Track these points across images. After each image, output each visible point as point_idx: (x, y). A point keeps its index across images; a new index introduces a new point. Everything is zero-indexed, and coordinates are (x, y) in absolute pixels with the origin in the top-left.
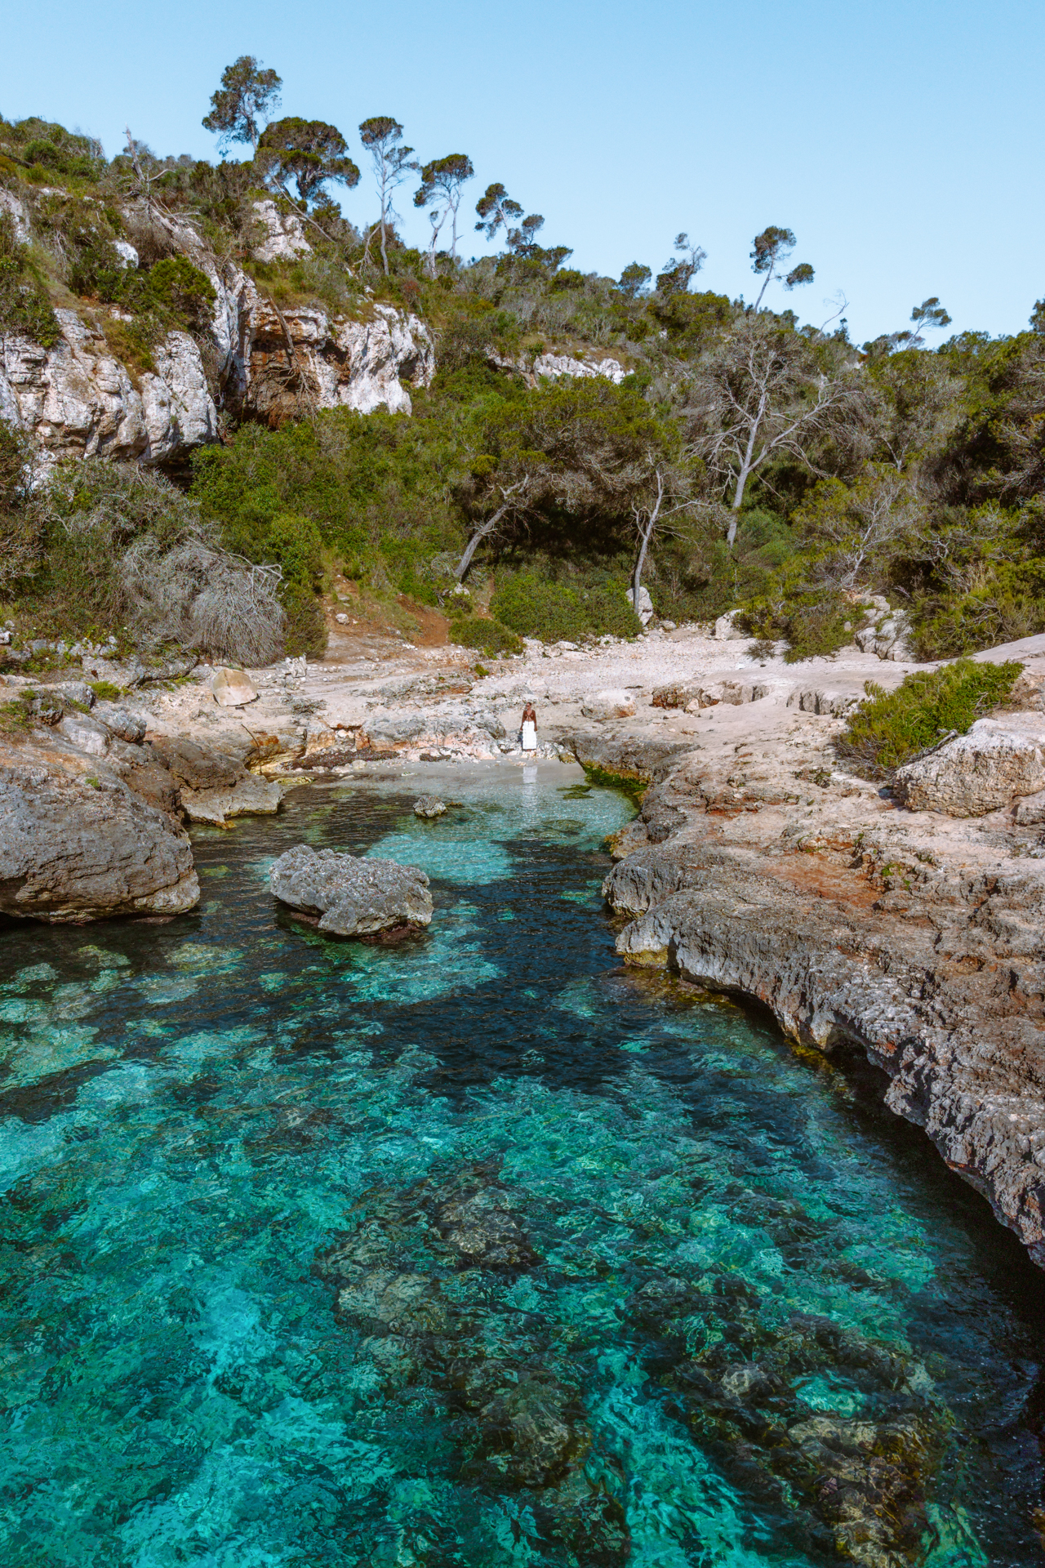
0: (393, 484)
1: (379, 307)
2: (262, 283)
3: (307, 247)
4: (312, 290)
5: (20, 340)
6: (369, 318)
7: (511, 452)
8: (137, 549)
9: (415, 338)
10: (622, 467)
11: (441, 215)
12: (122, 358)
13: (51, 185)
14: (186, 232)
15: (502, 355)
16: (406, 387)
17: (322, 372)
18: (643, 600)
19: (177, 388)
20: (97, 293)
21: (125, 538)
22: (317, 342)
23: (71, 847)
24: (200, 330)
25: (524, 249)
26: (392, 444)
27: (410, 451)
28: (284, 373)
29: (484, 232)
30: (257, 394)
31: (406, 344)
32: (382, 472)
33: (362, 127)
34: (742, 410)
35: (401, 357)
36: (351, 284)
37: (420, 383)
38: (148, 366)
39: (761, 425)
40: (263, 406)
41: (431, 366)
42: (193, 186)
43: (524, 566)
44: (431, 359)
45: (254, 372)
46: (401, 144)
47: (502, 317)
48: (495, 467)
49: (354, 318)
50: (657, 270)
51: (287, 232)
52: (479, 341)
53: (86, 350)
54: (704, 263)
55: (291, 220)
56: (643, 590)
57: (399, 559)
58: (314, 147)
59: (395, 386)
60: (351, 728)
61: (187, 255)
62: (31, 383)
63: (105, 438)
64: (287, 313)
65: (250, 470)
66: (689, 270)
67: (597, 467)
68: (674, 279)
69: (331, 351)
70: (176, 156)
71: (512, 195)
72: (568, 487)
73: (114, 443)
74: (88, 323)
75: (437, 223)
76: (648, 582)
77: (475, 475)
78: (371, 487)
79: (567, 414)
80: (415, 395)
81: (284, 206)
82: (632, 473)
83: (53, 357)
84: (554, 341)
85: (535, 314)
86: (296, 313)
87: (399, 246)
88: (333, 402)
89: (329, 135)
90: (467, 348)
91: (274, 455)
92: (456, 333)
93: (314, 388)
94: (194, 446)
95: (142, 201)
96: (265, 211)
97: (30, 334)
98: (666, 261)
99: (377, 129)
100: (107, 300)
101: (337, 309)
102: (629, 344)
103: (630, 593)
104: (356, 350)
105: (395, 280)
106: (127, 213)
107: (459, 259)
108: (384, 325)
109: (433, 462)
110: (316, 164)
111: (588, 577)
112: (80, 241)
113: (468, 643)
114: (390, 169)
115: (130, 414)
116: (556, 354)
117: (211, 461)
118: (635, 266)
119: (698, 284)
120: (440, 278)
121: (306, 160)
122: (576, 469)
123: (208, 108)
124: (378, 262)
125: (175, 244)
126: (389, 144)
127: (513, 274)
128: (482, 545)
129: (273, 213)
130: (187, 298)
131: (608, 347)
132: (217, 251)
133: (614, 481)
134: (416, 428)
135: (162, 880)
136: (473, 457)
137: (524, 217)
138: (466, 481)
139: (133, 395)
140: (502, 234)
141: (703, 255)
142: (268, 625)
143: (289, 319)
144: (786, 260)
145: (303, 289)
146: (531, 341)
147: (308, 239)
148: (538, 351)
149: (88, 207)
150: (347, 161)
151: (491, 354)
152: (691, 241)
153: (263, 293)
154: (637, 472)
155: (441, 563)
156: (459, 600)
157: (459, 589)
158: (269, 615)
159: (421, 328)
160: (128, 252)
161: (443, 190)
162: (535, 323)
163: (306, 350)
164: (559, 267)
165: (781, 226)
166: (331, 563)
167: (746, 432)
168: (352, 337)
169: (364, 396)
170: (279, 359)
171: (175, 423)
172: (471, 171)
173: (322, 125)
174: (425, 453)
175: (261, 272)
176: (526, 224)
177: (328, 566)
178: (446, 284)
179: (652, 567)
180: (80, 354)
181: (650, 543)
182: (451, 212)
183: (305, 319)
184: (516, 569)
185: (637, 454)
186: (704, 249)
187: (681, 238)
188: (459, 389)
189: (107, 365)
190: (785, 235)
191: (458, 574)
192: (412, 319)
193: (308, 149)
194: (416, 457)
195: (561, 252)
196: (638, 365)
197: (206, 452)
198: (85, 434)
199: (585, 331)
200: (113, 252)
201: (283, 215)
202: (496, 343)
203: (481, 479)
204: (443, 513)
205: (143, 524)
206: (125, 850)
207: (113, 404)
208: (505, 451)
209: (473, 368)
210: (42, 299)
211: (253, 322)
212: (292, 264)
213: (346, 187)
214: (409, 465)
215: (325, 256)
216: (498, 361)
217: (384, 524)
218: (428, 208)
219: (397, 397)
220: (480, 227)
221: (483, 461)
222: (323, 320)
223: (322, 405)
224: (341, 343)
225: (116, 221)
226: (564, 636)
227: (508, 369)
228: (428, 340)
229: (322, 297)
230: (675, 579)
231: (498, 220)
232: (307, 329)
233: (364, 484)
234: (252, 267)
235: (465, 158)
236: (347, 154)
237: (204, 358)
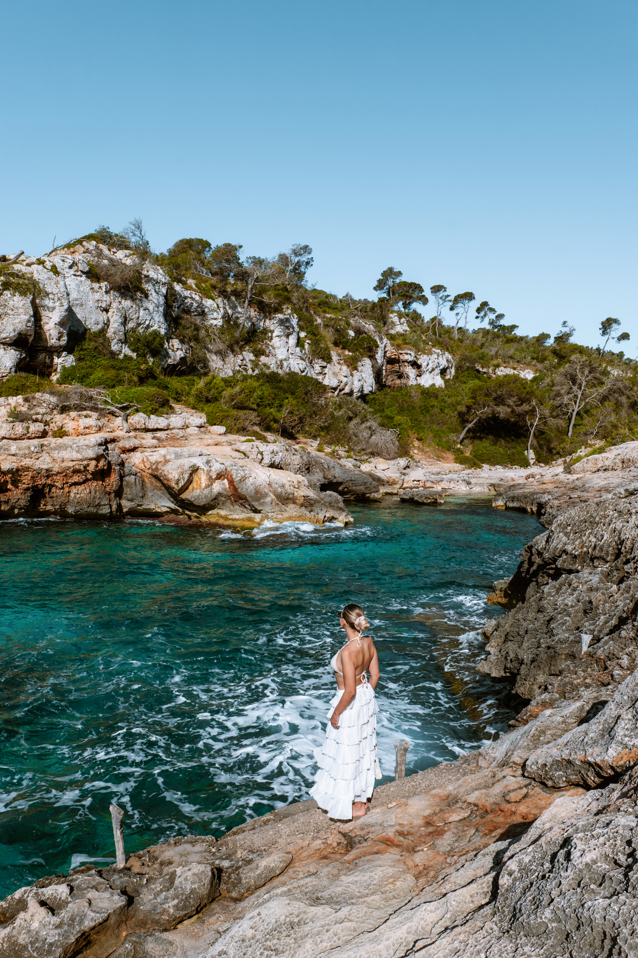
0: (436, 410)
1: (434, 349)
2: (392, 342)
3: (408, 329)
4: (409, 344)
5: (320, 361)
6: (430, 353)
7: (481, 399)
8: (354, 422)
9: (447, 360)
10: (521, 404)
11: (460, 315)
12: (348, 366)
13: (329, 313)
14: (369, 327)
15: (483, 367)
16: (443, 378)
17: (411, 372)
18: (531, 455)
19: (364, 376)
20: (341, 346)
21: (350, 419)
22: (410, 362)
23: (353, 478)
24: (372, 357)
25: (496, 327)
26: (437, 397)
27: (443, 400)
28: (398, 372)
29: (479, 320)
30: (387, 379)
31: (443, 363)
32: (433, 406)
33: (431, 288)
34: (575, 388)
35: (441, 367)
36: (424, 341)
37: (448, 377)
38: (356, 368)
39: (582, 394)
40: (388, 383)
41: (453, 371)
42: (370, 311)
43: (484, 440)
44: (453, 368)
45: (386, 372)
46: (446, 294)
47: (483, 353)
48: (475, 404)
49: (425, 353)
50: (554, 335)
51: (401, 324)
52: (473, 362)
53: (339, 363)
54: (574, 332)
55: (403, 320)
56: (531, 451)
57: (437, 436)
58: (410, 291)
59: (439, 377)
60: (419, 481)
61: (370, 334)
62: (321, 373)
63: (341, 391)
64: (400, 352)
65: (386, 403)
66: (569, 335)
67: (512, 404)
68: (561, 339)
69: (415, 365)
70: (362, 299)
71: (491, 305)
72: (501, 411)
73: (343, 392)
74: (339, 355)
75: (458, 318)
76: (533, 447)
77: (467, 407)
78: (428, 411)
79: (500, 386)
80: (446, 381)
81: (400, 316)
82: (526, 407)
83: (328, 365)
84: (505, 363)
85: (497, 352)
86: (404, 352)
87: (443, 327)
88: (414, 383)
89: (418, 287)
90: (468, 364)
91: (395, 398)
92: (464, 359)
93: (408, 377)
94: (367, 394)
95: (357, 317)
96: (394, 317)
97: (323, 359)
98: (558, 331)
99: (437, 289)
100: (344, 348)
101: (418, 350)
102: (537, 364)
103: (526, 452)
104: (424, 365)
105: (441, 340)
106: (351, 321)
107: (468, 330)
108: (436, 356)
109: (452, 403)
110: (411, 297)
111: (509, 445)
112: (337, 330)
113: (461, 463)
114: (441, 302)
115: (349, 383)
116: (505, 367)
117: (374, 399)
118: (543, 333)
119: (572, 340)
120: (459, 339)
121: (407, 296)
122: (504, 405)
123: (375, 284)
124: (435, 334)
125: (366, 331)
126: (441, 294)
127: (490, 337)
128: (468, 432)
129: (396, 318)
130: (369, 347)
131: (528, 365)
132: (380, 332)
133: (519, 410)
134: (446, 392)
135: (374, 490)
136: (467, 401)
137: (496, 314)
138: (464, 409)
139: (351, 377)
140: (487, 320)
141: (574, 330)
142: (393, 448)
143: (401, 354)
144: (616, 331)
145: (406, 344)
146: (495, 362)
147: (409, 326)
148: (498, 366)
149: (340, 320)
150: (424, 296)
151: (478, 367)
152: (569, 324)
153: (392, 345)
154: (528, 406)
155: (453, 437)
156: (459, 449)
157: (459, 446)
158: (394, 444)
159: (450, 357)
160: (352, 333)
161: (462, 305)
162: (497, 355)
163: (406, 364)
164: (513, 333)
165: (613, 317)
166: (413, 435)
167: (576, 396)
168: (423, 360)
169: (426, 381)
170: (396, 367)
171: (362, 387)
172: (474, 298)
173: (414, 284)
174: (449, 401)
175: (392, 338)
176: (497, 317)
177: (412, 436)
178: (461, 341)
179: (535, 443)
180: (336, 365)
181: (534, 433)
182: (465, 314)
183: (407, 354)
184: (481, 440)
185: (528, 401)
186: (575, 327)
187: (565, 323)
188: (463, 379)
189: (345, 368)
190: (616, 321)
191: (459, 441)
192: (447, 353)
193: (408, 292)
194: (445, 402)
195: (514, 327)
196: (541, 371)
197: (372, 397)
198: (335, 389)
199: (519, 359)
200: (347, 334)
201: (400, 318)
202: (480, 363)
203: (469, 408)
204: (455, 420)
205: (356, 415)
206: (365, 481)
207: (345, 380)
208: (478, 398)
209: (470, 371)
210: (327, 349)
211: (388, 355)
212: (402, 335)
213: (422, 305)
214: (443, 404)
215: (415, 332)
216: (481, 369)
217: (433, 423)
218: (455, 312)
219: (439, 382)
220: (477, 317)
221: (470, 402)
222: (413, 354)
223: (410, 383)
224: (419, 362)
225: (348, 324)
226: (498, 464)
227: (485, 373)
228: (452, 361)
229: (413, 346)
230: (545, 449)
231: (485, 315)
232: (407, 357)
233: (426, 410)
234: (389, 337)
235: (471, 293)
236: (423, 294)
237: (372, 366)
